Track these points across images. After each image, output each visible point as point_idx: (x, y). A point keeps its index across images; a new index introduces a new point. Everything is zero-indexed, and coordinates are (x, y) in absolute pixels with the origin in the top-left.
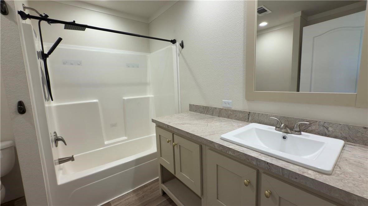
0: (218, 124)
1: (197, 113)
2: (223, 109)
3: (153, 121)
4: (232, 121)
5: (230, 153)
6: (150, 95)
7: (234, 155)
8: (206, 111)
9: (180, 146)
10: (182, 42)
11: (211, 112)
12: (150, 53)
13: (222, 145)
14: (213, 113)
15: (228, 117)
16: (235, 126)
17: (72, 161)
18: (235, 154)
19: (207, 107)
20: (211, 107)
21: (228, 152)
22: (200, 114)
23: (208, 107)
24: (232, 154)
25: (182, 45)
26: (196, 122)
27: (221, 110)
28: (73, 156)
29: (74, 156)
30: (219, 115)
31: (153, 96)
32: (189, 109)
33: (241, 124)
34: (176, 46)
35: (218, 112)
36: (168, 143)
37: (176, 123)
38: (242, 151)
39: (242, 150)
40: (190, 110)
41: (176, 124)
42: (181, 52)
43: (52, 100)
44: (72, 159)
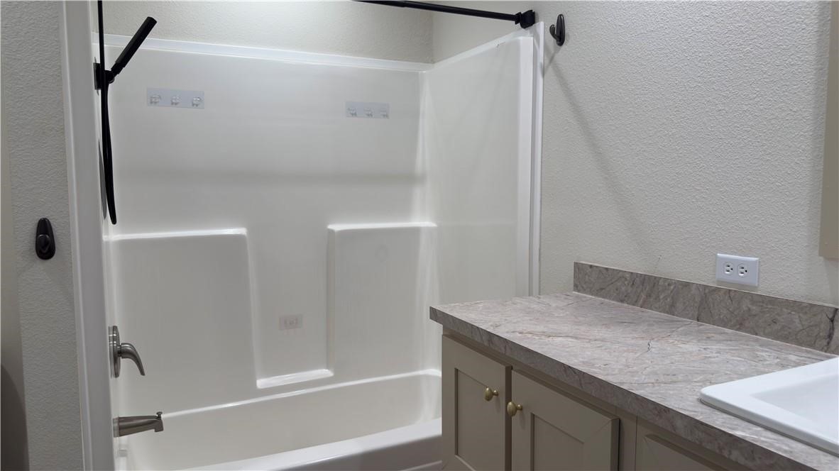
0: (692, 347)
1: (607, 300)
2: (717, 289)
3: (435, 315)
4: (757, 340)
5: (735, 455)
6: (422, 221)
7: (750, 464)
8: (643, 296)
9: (533, 416)
10: (561, 21)
11: (665, 298)
12: (433, 62)
13: (702, 423)
14: (673, 306)
15: (740, 325)
16: (765, 360)
17: (156, 431)
18: (754, 459)
19: (650, 277)
20: (669, 282)
21: (726, 453)
22: (620, 304)
23: (655, 278)
24: (742, 461)
25: (559, 33)
26: (599, 332)
27: (707, 293)
28: (159, 414)
29: (162, 416)
30: (699, 315)
31: (434, 225)
32: (572, 282)
33: (793, 358)
34: (536, 36)
35: (698, 299)
36: (487, 402)
37: (520, 329)
38: (785, 451)
39: (787, 448)
40: (576, 287)
41: (520, 333)
42: (552, 59)
43: (114, 221)
44: (155, 423)
